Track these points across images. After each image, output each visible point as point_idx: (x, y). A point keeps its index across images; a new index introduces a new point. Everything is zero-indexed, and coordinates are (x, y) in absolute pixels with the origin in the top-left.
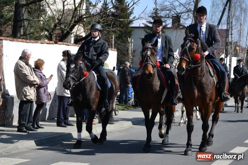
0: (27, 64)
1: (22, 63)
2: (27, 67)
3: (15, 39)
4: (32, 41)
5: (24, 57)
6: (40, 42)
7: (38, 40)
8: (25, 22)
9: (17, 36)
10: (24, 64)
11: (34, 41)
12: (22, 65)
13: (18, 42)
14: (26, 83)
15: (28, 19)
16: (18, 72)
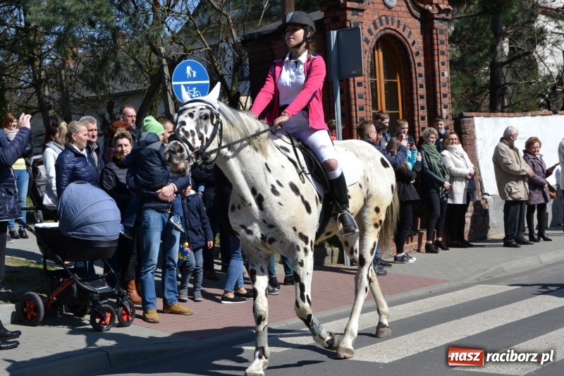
0: (512, 147)
1: (504, 147)
2: (511, 151)
3: (492, 114)
4: (517, 114)
5: (508, 138)
6: (530, 114)
7: (527, 111)
8: (509, 88)
9: (496, 109)
10: (507, 147)
11: (520, 114)
12: (503, 149)
13: (497, 118)
14: (511, 174)
15: (512, 82)
16: (498, 160)
